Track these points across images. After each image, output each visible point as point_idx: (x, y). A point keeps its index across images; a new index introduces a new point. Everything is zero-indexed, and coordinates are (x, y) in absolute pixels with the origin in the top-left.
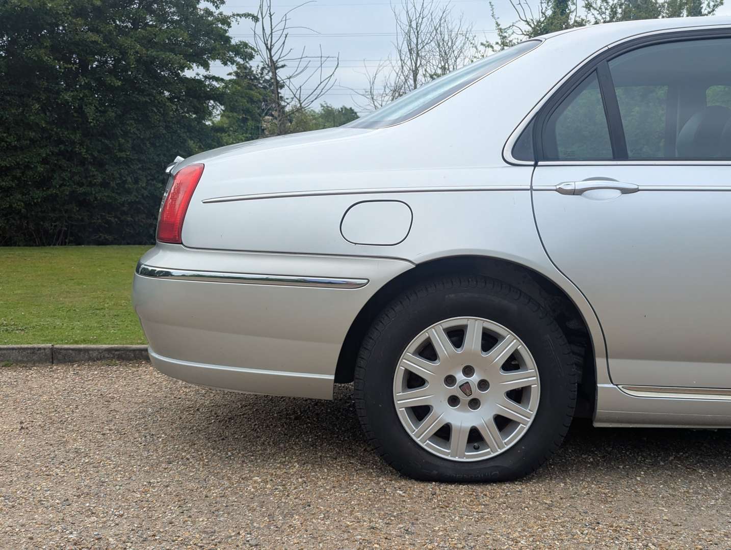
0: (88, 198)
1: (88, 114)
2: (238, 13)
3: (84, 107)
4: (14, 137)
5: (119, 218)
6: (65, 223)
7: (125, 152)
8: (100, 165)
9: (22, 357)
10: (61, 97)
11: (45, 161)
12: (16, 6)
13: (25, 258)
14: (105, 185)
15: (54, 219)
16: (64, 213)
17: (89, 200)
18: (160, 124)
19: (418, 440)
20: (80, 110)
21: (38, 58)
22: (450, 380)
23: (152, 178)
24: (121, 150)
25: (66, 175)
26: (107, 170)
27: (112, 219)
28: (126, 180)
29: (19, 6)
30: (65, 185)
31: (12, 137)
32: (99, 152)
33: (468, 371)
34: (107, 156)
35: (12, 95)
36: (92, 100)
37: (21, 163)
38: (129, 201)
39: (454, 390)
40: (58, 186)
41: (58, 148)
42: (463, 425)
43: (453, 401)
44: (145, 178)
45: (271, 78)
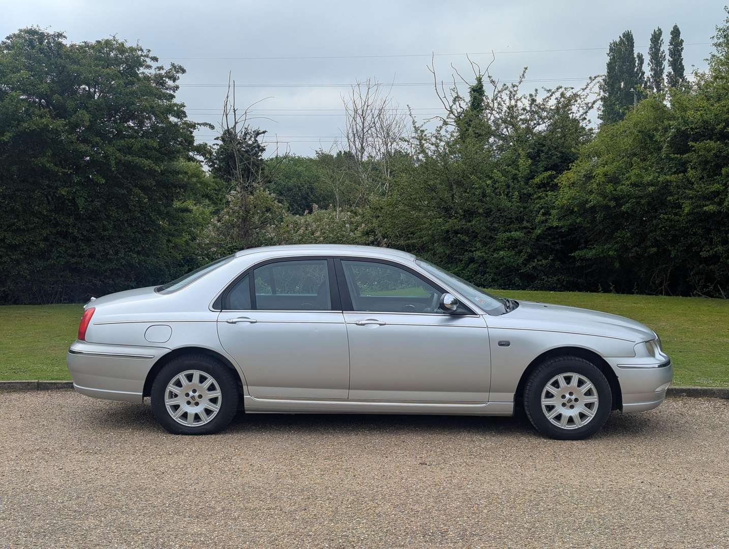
0: (78, 266)
1: (79, 205)
2: (199, 123)
3: (76, 199)
4: (22, 222)
5: (103, 282)
6: (60, 285)
7: (108, 231)
8: (88, 240)
9: (23, 387)
10: (59, 191)
11: (46, 239)
12: (26, 128)
13: (28, 317)
14: (91, 256)
15: (52, 283)
16: (60, 277)
17: (80, 268)
18: (136, 209)
19: (174, 418)
20: (73, 201)
21: (42, 165)
22: (187, 395)
23: (129, 250)
24: (104, 230)
25: (61, 250)
26: (93, 245)
27: (98, 283)
28: (109, 252)
29: (28, 128)
30: (61, 257)
31: (21, 222)
32: (87, 231)
33: (194, 391)
34: (94, 235)
35: (22, 191)
36: (82, 194)
37: (27, 241)
38: (111, 268)
39: (189, 399)
40: (55, 258)
41: (56, 230)
42: (192, 412)
43: (189, 403)
44: (124, 250)
45: (254, 143)
